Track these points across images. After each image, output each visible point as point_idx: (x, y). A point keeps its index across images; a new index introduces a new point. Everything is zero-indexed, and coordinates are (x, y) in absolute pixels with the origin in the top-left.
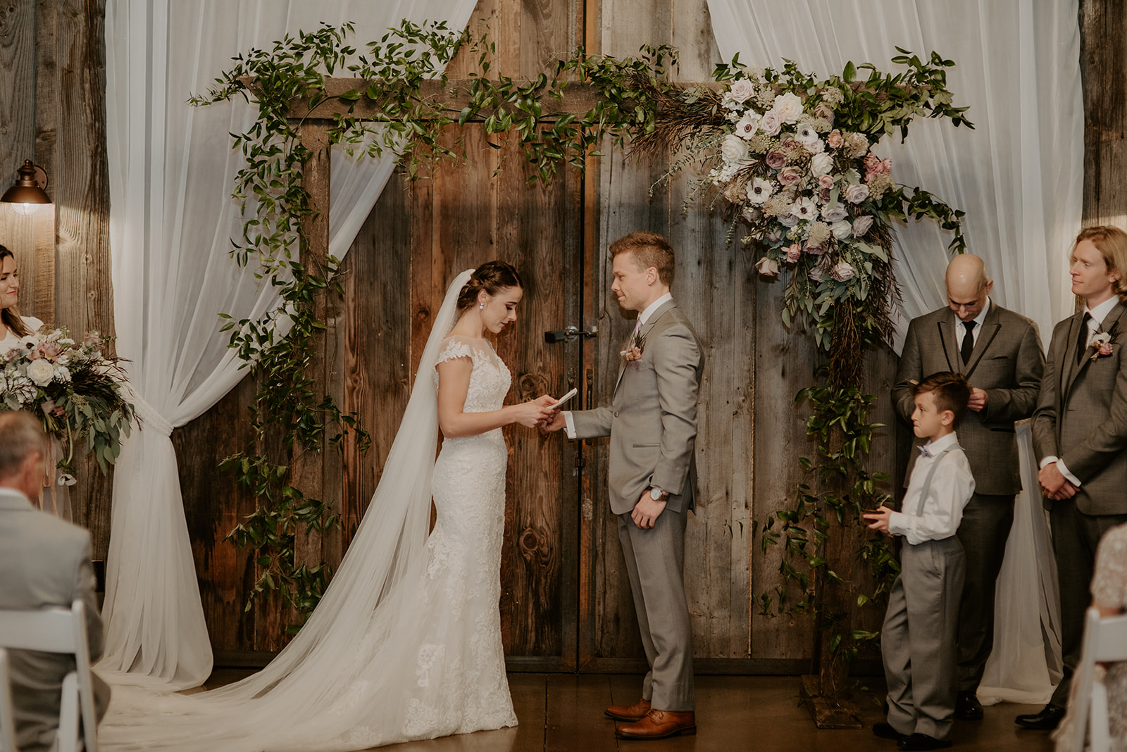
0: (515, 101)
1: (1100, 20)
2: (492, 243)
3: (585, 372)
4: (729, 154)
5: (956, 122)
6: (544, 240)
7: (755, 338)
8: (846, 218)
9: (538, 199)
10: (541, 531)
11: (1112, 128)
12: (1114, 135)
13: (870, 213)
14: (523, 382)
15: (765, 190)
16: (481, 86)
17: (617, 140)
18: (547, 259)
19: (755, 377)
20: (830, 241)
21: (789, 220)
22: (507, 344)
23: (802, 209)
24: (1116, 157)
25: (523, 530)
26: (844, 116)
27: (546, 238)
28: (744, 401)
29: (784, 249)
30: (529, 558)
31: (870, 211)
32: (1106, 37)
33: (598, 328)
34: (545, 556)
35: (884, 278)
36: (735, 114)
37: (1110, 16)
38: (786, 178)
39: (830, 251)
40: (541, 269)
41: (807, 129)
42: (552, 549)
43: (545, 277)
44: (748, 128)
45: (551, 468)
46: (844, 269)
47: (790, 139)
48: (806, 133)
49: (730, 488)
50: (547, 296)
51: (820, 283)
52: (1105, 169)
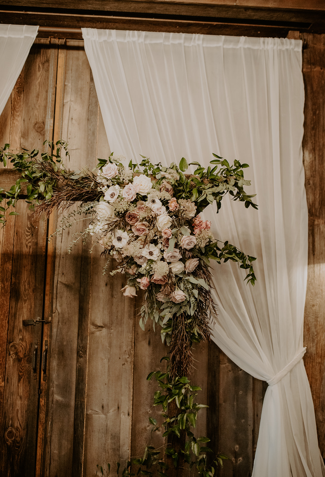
1: (312, 163)
3: (44, 342)
4: (101, 214)
5: (248, 204)
6: (25, 271)
7: (135, 324)
8: (180, 260)
9: (24, 250)
10: (17, 429)
11: (320, 218)
12: (321, 221)
13: (197, 257)
14: (11, 347)
15: (124, 238)
18: (27, 282)
19: (134, 345)
20: (170, 275)
21: (141, 260)
22: (3, 326)
23: (150, 252)
24: (322, 233)
25: (7, 428)
26: (180, 191)
27: (27, 271)
28: (128, 358)
29: (138, 280)
30: (9, 444)
31: (197, 256)
32: (315, 171)
33: (52, 318)
34: (18, 443)
35: (206, 300)
36: (106, 187)
37: (317, 161)
38: (138, 230)
39: (170, 282)
40: (23, 286)
41: (154, 199)
42: (22, 439)
43: (25, 291)
44: (112, 195)
45: (24, 393)
46: (179, 295)
47: (142, 205)
48: (153, 201)
49: (120, 405)
50: (25, 301)
51: (163, 303)
52: (317, 239)
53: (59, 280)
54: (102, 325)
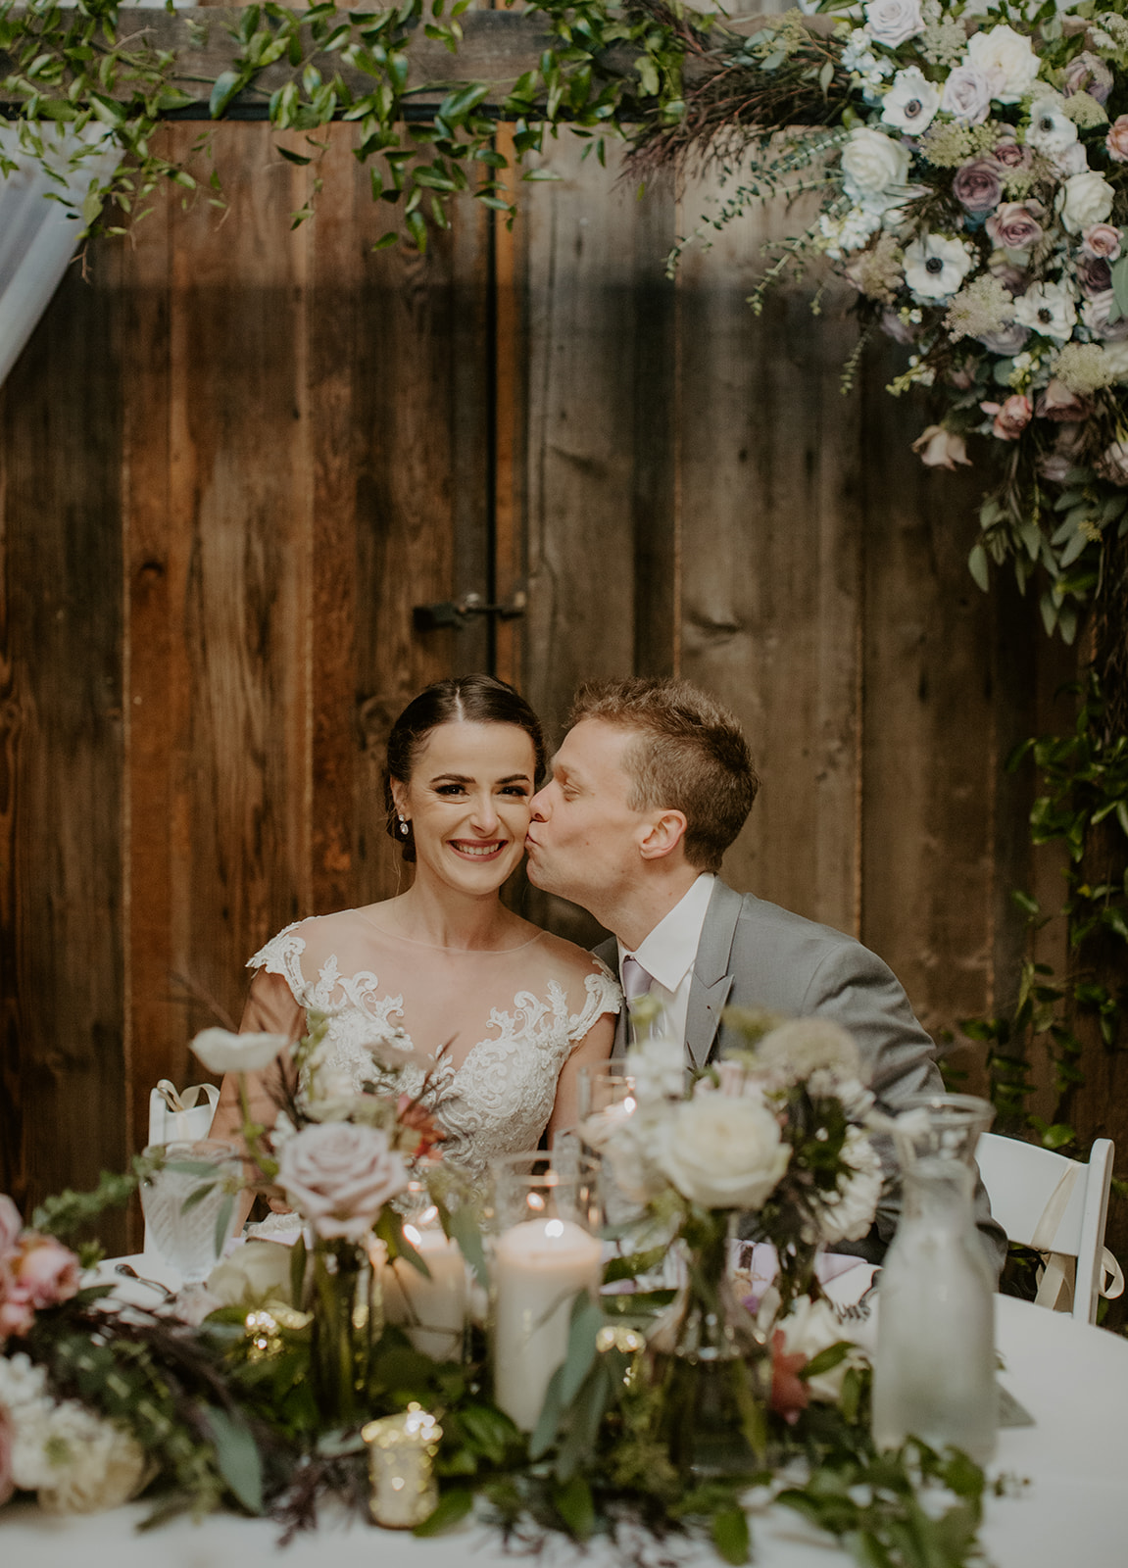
0: (344, 48)
2: (296, 415)
4: (862, 175)
6: (408, 407)
14: (369, 715)
15: (951, 262)
16: (264, 22)
17: (589, 147)
18: (417, 451)
19: (864, 701)
21: (1007, 338)
23: (1040, 310)
27: (413, 405)
28: (839, 749)
29: (989, 408)
33: (527, 597)
36: (876, 79)
38: (1010, 231)
39: (1101, 412)
41: (1048, 115)
43: (412, 490)
44: (913, 109)
47: (1008, 141)
48: (1047, 125)
50: (415, 531)
51: (1067, 489)
53: (550, 441)
54: (730, 619)
